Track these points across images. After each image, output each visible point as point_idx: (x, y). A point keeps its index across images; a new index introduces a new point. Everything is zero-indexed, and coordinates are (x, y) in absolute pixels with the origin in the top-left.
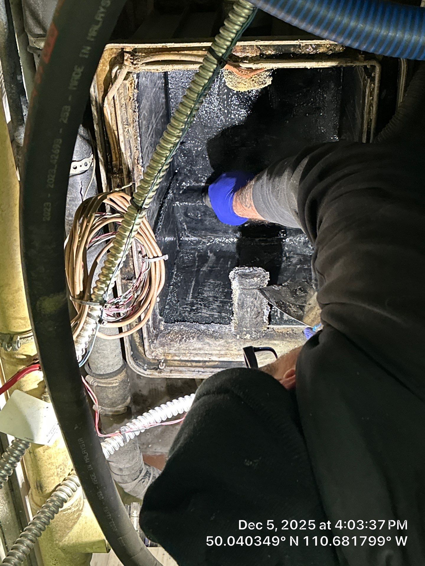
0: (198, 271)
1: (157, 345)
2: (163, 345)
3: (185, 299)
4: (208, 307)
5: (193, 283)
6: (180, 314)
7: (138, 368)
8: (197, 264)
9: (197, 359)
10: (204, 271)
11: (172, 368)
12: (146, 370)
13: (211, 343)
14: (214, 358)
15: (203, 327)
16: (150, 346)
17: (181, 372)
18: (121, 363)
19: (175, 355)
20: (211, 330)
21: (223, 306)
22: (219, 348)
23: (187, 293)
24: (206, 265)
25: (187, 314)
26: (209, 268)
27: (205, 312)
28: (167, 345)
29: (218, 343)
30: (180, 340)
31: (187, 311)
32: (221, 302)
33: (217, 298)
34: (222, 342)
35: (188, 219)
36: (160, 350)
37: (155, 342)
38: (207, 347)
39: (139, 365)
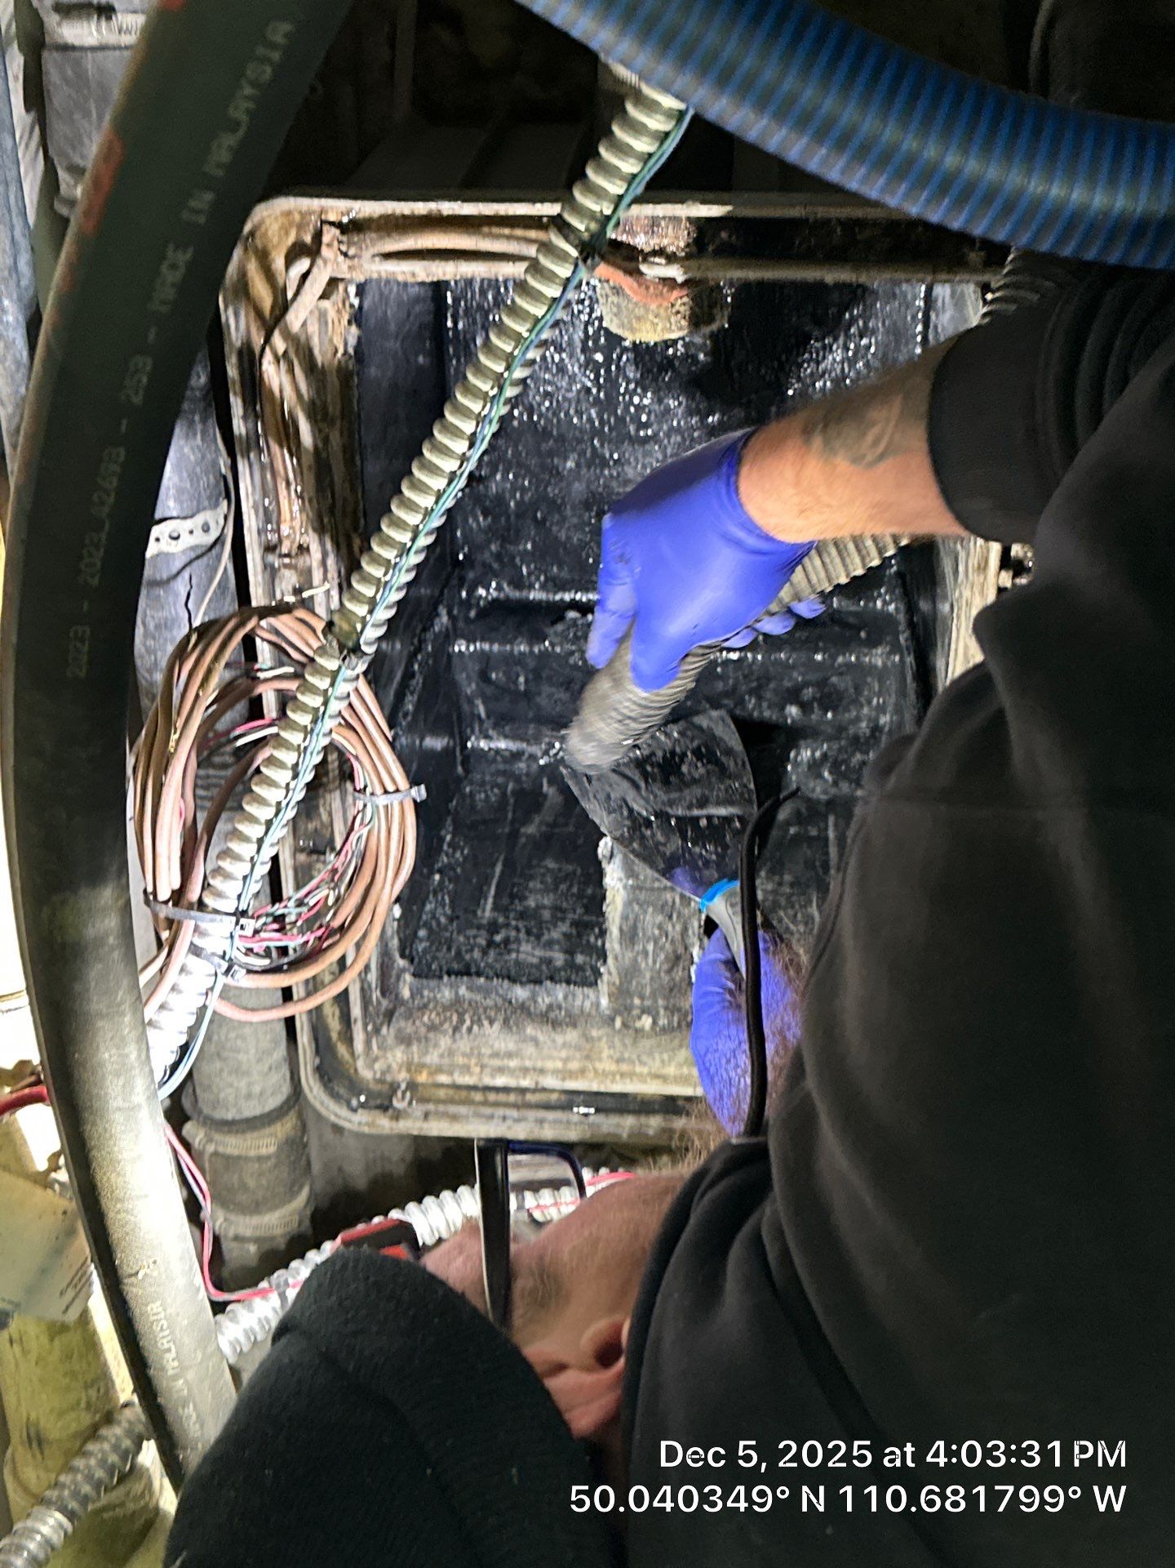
0: (514, 835)
1: (390, 1041)
2: (405, 1040)
3: (474, 913)
4: (538, 937)
5: (498, 869)
6: (459, 953)
7: (332, 1105)
8: (510, 815)
9: (500, 1081)
10: (528, 836)
11: (431, 1107)
12: (354, 1110)
13: (541, 1037)
14: (550, 1082)
15: (521, 993)
16: (368, 1043)
17: (454, 1118)
18: (286, 1090)
19: (439, 1070)
20: (544, 1001)
21: (579, 935)
22: (564, 1054)
23: (479, 896)
24: (537, 819)
25: (477, 954)
26: (544, 828)
27: (528, 952)
28: (419, 1040)
29: (559, 1039)
30: (456, 1029)
31: (479, 946)
32: (574, 924)
33: (563, 911)
34: (572, 1035)
35: (489, 690)
36: (398, 1056)
37: (384, 1030)
38: (530, 1049)
39: (335, 1096)
